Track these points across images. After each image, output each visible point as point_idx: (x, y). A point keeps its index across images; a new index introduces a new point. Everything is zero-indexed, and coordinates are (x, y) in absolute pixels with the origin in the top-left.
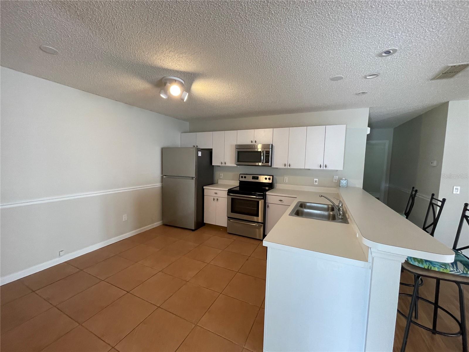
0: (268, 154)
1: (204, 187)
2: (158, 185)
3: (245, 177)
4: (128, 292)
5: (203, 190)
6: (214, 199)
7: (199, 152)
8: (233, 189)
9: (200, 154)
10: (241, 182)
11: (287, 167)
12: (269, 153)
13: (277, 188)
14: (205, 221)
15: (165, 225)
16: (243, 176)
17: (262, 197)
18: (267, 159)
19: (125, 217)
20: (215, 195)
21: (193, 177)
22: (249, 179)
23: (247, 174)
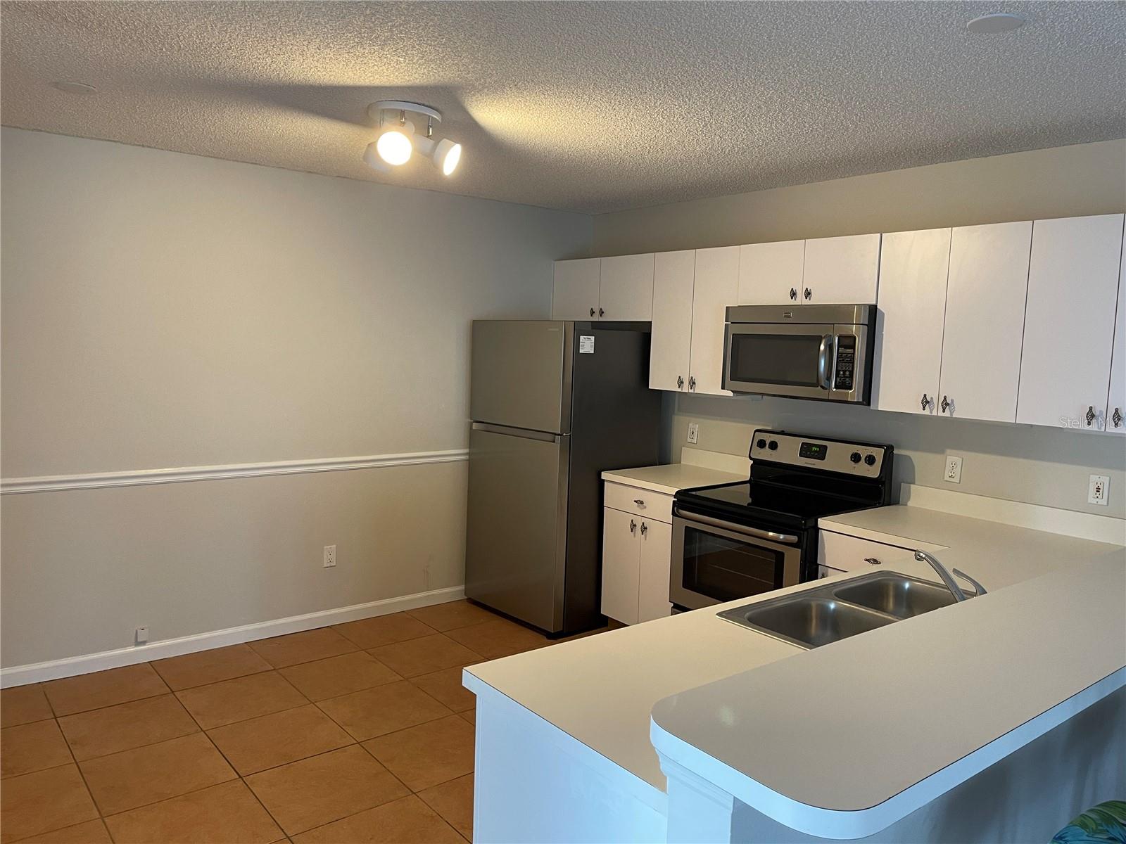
0: (850, 351)
1: (605, 475)
2: (455, 453)
3: (774, 446)
4: (240, 777)
5: (601, 483)
6: (633, 526)
7: (582, 337)
8: (698, 493)
9: (587, 345)
10: (758, 465)
11: (934, 413)
12: (853, 347)
13: (910, 504)
14: (605, 611)
15: (472, 601)
16: (769, 438)
17: (794, 538)
18: (844, 372)
19: (329, 554)
20: (635, 508)
21: (556, 434)
22: (789, 453)
23: (782, 433)
